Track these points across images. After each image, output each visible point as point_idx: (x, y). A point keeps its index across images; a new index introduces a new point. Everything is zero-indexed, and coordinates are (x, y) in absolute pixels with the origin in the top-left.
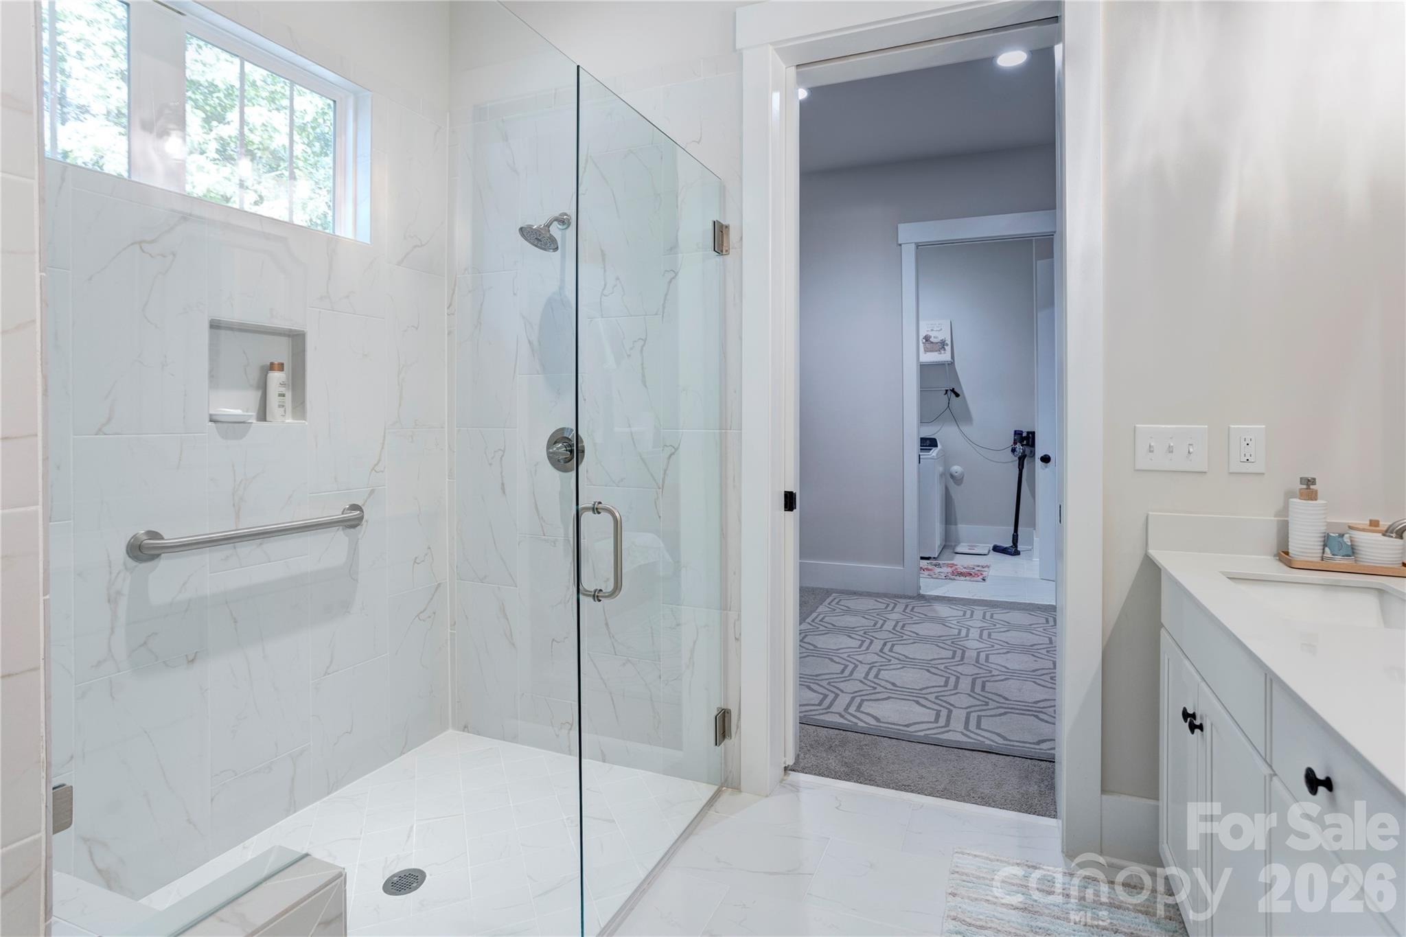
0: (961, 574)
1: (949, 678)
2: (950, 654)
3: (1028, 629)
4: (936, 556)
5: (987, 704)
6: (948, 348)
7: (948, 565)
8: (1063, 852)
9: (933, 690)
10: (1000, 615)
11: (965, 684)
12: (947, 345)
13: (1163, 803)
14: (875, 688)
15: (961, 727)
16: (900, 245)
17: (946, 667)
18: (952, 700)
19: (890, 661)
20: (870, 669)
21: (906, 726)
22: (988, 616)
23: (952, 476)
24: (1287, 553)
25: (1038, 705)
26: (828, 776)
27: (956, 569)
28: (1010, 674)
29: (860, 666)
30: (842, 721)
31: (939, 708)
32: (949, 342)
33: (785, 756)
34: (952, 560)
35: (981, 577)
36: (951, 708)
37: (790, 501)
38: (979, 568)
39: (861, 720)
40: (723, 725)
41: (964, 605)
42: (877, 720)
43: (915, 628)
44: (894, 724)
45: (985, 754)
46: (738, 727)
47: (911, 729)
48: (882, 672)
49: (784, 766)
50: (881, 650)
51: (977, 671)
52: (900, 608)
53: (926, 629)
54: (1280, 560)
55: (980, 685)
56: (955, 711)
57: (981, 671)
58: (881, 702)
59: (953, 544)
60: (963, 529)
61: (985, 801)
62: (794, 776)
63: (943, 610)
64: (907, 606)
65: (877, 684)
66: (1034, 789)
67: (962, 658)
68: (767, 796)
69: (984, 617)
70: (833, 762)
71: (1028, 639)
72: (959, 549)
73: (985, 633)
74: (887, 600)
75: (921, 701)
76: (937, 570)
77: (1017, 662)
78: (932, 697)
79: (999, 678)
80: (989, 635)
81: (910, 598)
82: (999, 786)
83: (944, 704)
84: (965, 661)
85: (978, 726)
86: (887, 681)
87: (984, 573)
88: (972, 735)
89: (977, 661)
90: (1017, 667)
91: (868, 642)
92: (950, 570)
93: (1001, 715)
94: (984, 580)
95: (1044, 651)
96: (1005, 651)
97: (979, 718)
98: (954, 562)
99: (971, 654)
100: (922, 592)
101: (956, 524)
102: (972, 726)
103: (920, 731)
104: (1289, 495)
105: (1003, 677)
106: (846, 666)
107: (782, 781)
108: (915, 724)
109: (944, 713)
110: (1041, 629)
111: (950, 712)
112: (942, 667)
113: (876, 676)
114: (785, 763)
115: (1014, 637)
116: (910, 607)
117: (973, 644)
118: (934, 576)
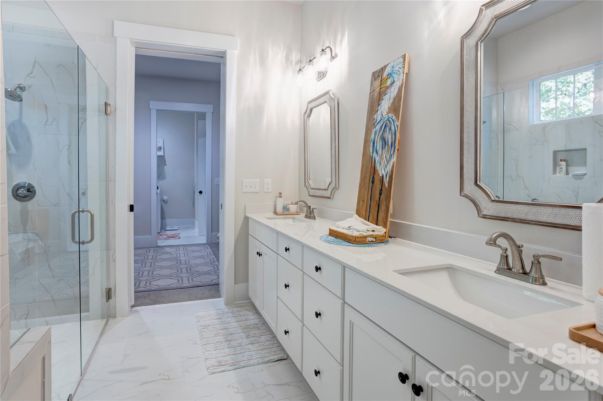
0: (170, 237)
1: (178, 270)
2: (176, 263)
3: (200, 251)
4: (159, 232)
5: (193, 274)
6: (162, 150)
7: (165, 235)
8: (225, 304)
9: (174, 274)
10: (189, 248)
11: (184, 270)
12: (162, 149)
13: (250, 283)
14: (153, 277)
15: (187, 282)
16: (150, 109)
17: (176, 267)
18: (181, 275)
19: (155, 268)
20: (149, 272)
21: (169, 285)
22: (185, 249)
23: (163, 201)
24: (276, 212)
25: (209, 271)
26: (147, 305)
27: (168, 236)
28: (197, 265)
29: (144, 272)
30: (145, 289)
31: (178, 278)
32: (162, 147)
33: (131, 302)
34: (165, 233)
35: (178, 237)
36: (182, 278)
37: (132, 208)
38: (176, 235)
39: (153, 287)
40: (109, 294)
41: (175, 247)
42: (158, 286)
43: (161, 257)
44: (165, 286)
45: (196, 287)
46: (115, 293)
47: (171, 286)
48: (154, 272)
49: (131, 305)
50: (151, 265)
51: (186, 266)
52: (152, 251)
53: (164, 256)
54: (275, 214)
55: (189, 269)
56: (184, 279)
57: (188, 266)
58: (157, 281)
59: (164, 227)
60: (168, 221)
61: (201, 299)
62: (134, 309)
63: (168, 250)
64: (154, 250)
65: (154, 276)
66: (213, 292)
67: (181, 263)
68: (127, 316)
69: (184, 250)
70: (148, 301)
71: (201, 254)
72: (167, 229)
73: (186, 255)
74: (146, 249)
75: (171, 278)
76: (161, 237)
77: (198, 261)
78: (175, 276)
79: (194, 267)
80: (187, 255)
81: (154, 247)
82: (203, 294)
83: (179, 277)
84: (182, 264)
85: (192, 281)
86: (156, 274)
87: (179, 236)
88: (191, 283)
89: (186, 263)
90: (199, 263)
91: (144, 264)
92: (166, 236)
93: (198, 276)
94: (180, 238)
95: (206, 257)
96: (194, 259)
97: (192, 278)
98: (167, 233)
99: (183, 262)
100: (158, 245)
101: (165, 219)
102: (190, 281)
103: (175, 286)
104: (276, 197)
105: (196, 266)
106: (139, 273)
107: (131, 311)
108: (172, 284)
109: (180, 280)
110: (204, 251)
111: (182, 279)
112: (175, 267)
113: (152, 273)
114: (131, 304)
115: (195, 254)
116: (156, 251)
117: (183, 258)
118: (161, 239)
